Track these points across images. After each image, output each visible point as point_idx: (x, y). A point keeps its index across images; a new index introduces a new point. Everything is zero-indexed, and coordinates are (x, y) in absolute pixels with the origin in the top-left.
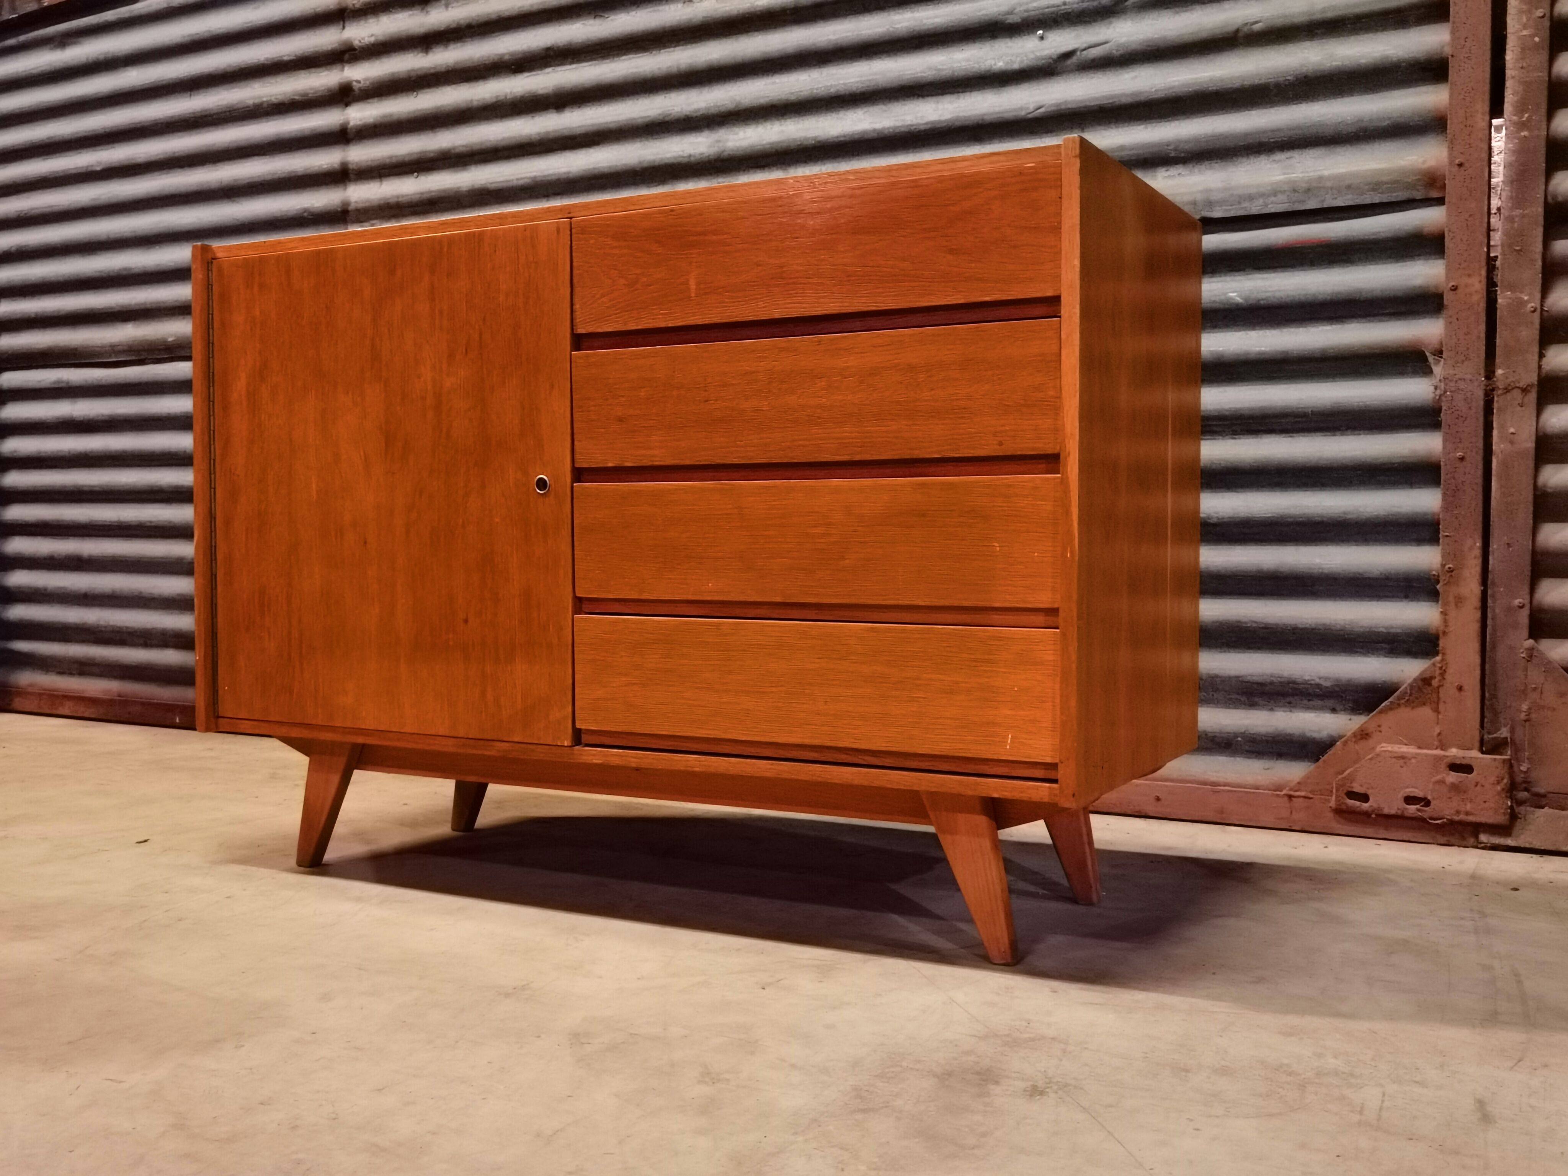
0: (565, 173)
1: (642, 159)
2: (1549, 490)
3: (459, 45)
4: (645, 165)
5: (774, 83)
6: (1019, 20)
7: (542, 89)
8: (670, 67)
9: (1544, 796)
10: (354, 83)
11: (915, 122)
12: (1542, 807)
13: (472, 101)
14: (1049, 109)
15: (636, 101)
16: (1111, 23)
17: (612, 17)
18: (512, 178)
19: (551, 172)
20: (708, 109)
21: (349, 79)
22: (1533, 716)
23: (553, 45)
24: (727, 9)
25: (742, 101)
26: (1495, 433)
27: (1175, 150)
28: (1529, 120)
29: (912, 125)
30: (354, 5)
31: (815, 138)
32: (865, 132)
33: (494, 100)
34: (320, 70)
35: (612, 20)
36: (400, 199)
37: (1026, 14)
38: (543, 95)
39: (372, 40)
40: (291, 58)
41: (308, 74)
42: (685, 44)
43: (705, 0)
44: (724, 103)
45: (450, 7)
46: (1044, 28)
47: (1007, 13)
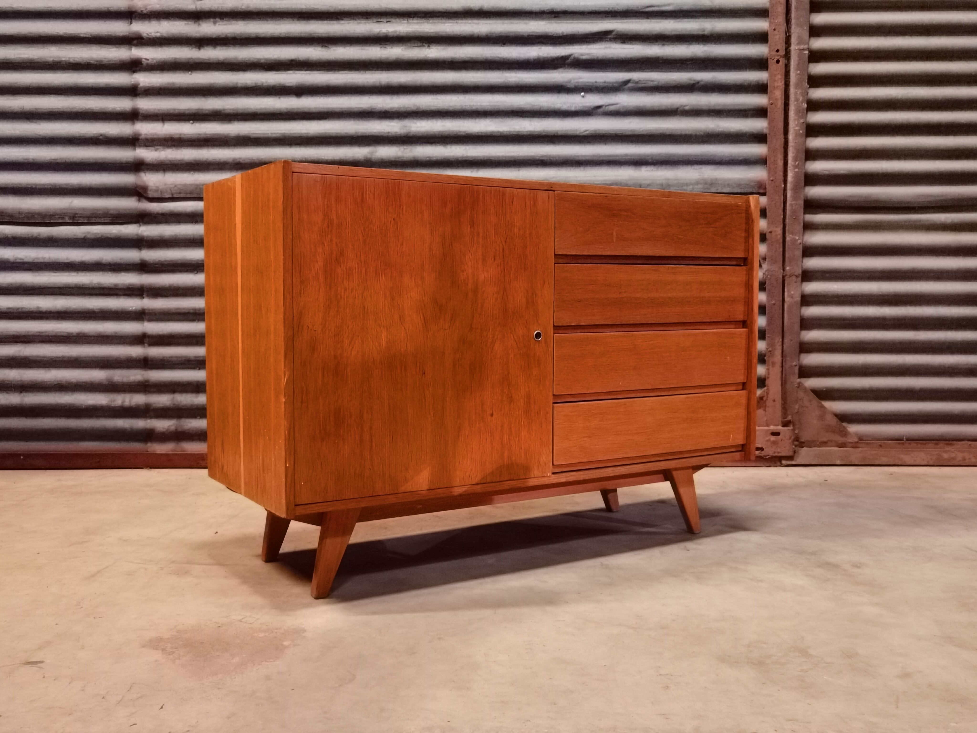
0: (305, 133)
1: (357, 131)
2: (805, 317)
3: (224, 48)
4: (360, 134)
5: (438, 99)
6: (573, 87)
7: (288, 83)
8: (375, 82)
9: (803, 443)
10: (144, 60)
11: (521, 130)
12: (803, 447)
13: (237, 83)
14: (591, 133)
15: (350, 98)
16: (617, 95)
17: (334, 48)
18: (268, 132)
19: (295, 132)
20: (400, 108)
21: (139, 57)
22: (800, 410)
23: (296, 59)
24: (410, 55)
25: (421, 107)
26: (786, 294)
27: (652, 158)
28: (798, 164)
30: (142, 11)
31: (464, 132)
32: (493, 132)
33: (254, 85)
34: (110, 46)
35: (334, 50)
36: (182, 136)
37: (577, 84)
38: (289, 87)
39: (158, 35)
40: (87, 36)
41: (100, 48)
42: (382, 70)
43: (394, 48)
44: (410, 106)
45: (217, 24)
46: (585, 92)
47: (567, 82)
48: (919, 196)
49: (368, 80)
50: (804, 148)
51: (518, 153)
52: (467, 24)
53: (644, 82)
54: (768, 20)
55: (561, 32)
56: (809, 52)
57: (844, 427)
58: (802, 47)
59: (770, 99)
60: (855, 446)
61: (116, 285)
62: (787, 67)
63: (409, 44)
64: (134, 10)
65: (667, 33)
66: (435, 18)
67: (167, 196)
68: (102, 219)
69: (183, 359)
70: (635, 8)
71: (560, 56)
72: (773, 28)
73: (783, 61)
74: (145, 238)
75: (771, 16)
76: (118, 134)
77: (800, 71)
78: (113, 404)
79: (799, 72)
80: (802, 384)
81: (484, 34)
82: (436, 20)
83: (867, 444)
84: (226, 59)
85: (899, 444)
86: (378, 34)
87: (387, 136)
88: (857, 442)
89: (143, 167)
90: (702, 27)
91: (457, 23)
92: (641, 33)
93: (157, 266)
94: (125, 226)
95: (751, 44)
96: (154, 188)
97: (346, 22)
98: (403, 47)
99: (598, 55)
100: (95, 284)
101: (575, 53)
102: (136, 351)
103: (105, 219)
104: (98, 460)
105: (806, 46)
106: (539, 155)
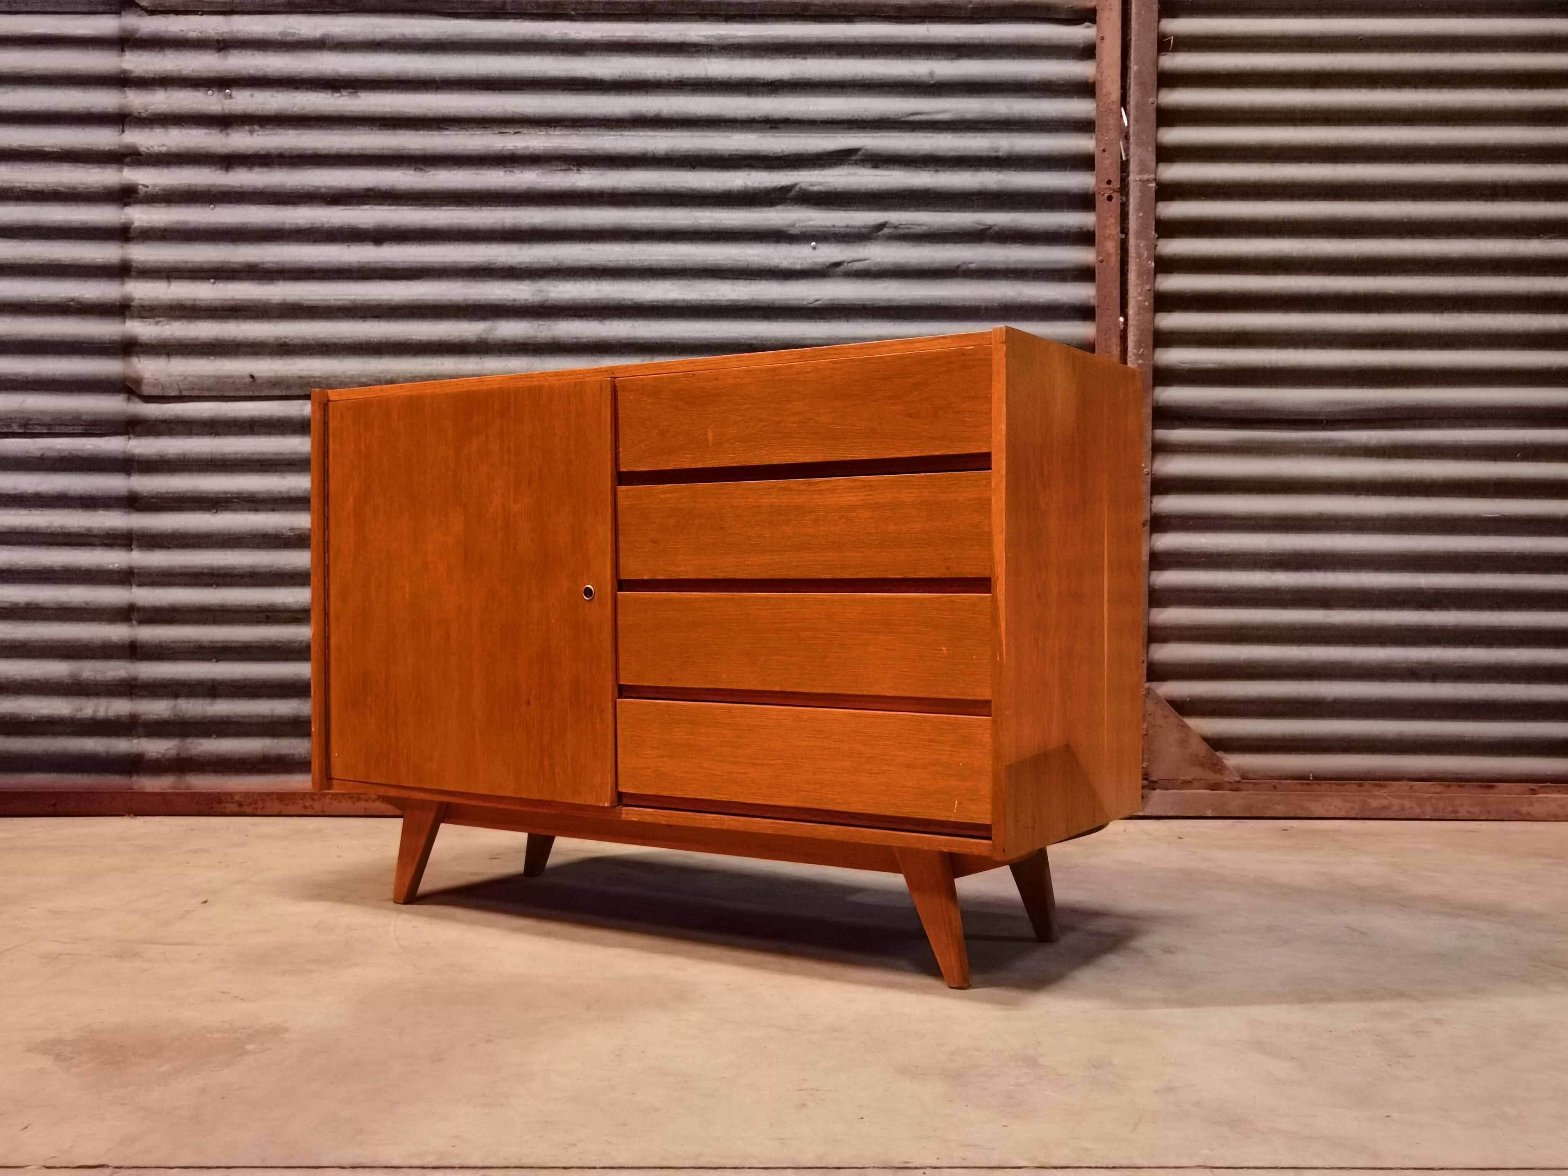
0: (387, 300)
1: (467, 297)
2: (1157, 588)
3: (265, 170)
4: (470, 302)
5: (591, 249)
6: (799, 233)
7: (362, 224)
8: (494, 223)
9: (1156, 782)
10: (140, 187)
11: (718, 298)
12: (1155, 789)
13: (284, 223)
14: (826, 303)
15: (457, 247)
16: (866, 245)
17: (434, 172)
18: (328, 298)
19: (372, 297)
20: (532, 263)
21: (134, 182)
22: (1150, 732)
23: (374, 187)
24: (550, 184)
25: (565, 261)
28: (1143, 352)
29: (716, 301)
30: (139, 113)
31: (631, 300)
32: (677, 301)
33: (309, 226)
34: (90, 166)
35: (433, 174)
36: (197, 302)
37: (804, 229)
38: (363, 229)
39: (164, 149)
40: (55, 150)
41: (74, 168)
42: (506, 206)
43: (525, 172)
44: (547, 260)
45: (255, 134)
46: (816, 242)
47: (789, 226)
48: (1328, 403)
49: (485, 221)
50: (1152, 329)
51: (713, 334)
52: (637, 138)
53: (907, 226)
54: (1094, 136)
55: (779, 150)
56: (1157, 184)
57: (1218, 758)
58: (1145, 177)
59: (1098, 253)
60: (1235, 787)
61: (89, 530)
62: (1124, 206)
63: (548, 168)
64: (127, 111)
65: (940, 153)
66: (588, 128)
67: (173, 394)
68: (71, 428)
69: (192, 644)
70: (892, 116)
71: (779, 186)
72: (1102, 148)
73: (1117, 198)
74: (136, 458)
75: (1099, 131)
76: (98, 298)
77: (1144, 213)
78: (78, 715)
79: (1141, 214)
80: (1152, 690)
81: (663, 153)
82: (590, 132)
83: (1255, 784)
84: (267, 187)
85: (1303, 784)
86: (501, 150)
87: (513, 305)
88: (1239, 782)
89: (136, 349)
90: (995, 145)
91: (621, 135)
92: (902, 153)
93: (154, 500)
94: (107, 438)
95: (1070, 171)
96: (152, 381)
97: (452, 133)
98: (540, 171)
99: (836, 185)
100: (56, 528)
101: (802, 182)
102: (118, 632)
103: (76, 427)
104: (54, 802)
105: (1152, 176)
106: (745, 337)
